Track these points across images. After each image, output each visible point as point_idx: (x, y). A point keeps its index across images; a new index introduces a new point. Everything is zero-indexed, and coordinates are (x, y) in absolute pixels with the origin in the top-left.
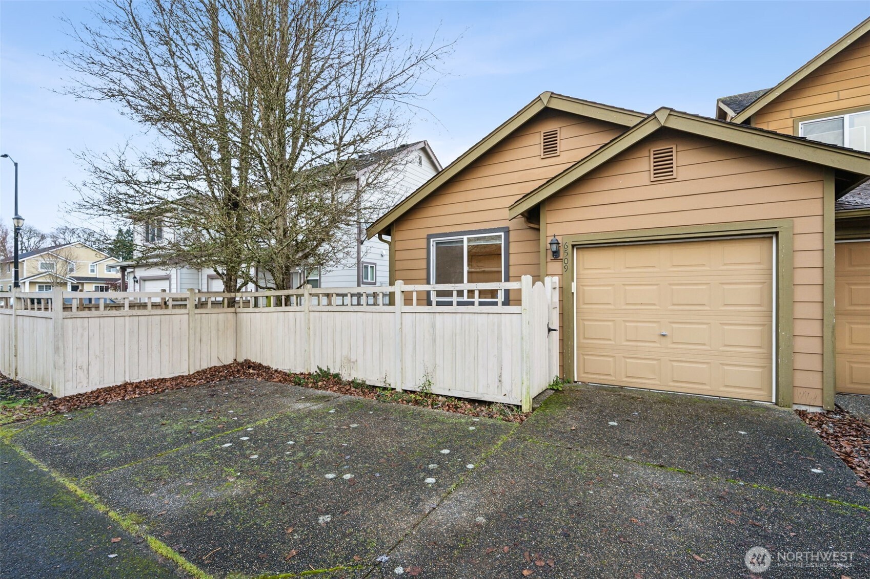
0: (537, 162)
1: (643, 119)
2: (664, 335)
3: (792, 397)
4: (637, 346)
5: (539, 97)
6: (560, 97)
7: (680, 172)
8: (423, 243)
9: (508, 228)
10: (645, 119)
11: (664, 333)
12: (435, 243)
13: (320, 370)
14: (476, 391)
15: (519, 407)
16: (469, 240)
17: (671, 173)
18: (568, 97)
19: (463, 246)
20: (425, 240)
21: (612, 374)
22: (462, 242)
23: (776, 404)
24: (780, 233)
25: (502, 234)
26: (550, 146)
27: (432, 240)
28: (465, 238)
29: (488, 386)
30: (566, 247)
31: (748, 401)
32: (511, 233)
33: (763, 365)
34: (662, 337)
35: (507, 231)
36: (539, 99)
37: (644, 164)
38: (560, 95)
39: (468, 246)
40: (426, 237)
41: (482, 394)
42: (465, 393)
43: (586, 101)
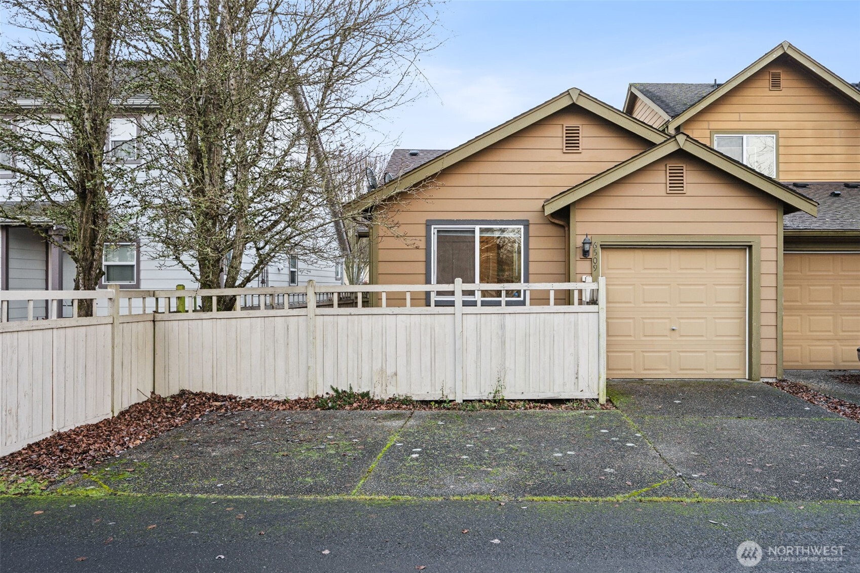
0: (558, 155)
1: (666, 139)
2: (673, 330)
3: (760, 373)
4: (653, 341)
5: (568, 91)
6: (588, 97)
7: (688, 189)
8: (422, 230)
9: (528, 221)
10: (668, 140)
11: (674, 328)
12: (436, 230)
13: (336, 391)
14: (552, 391)
15: (597, 400)
16: (482, 231)
17: (682, 189)
18: (596, 99)
19: (474, 237)
20: (423, 227)
21: (632, 368)
22: (473, 232)
23: (749, 380)
24: (753, 247)
25: (522, 227)
26: (572, 142)
27: (433, 227)
28: (477, 228)
29: (564, 384)
30: (595, 247)
31: (732, 379)
32: (531, 227)
33: (740, 350)
34: (672, 331)
35: (526, 223)
36: (568, 93)
37: (661, 177)
38: (588, 95)
39: (481, 238)
40: (424, 222)
41: (559, 393)
42: (540, 394)
43: (612, 107)
